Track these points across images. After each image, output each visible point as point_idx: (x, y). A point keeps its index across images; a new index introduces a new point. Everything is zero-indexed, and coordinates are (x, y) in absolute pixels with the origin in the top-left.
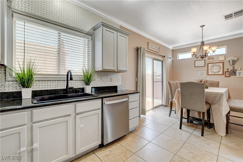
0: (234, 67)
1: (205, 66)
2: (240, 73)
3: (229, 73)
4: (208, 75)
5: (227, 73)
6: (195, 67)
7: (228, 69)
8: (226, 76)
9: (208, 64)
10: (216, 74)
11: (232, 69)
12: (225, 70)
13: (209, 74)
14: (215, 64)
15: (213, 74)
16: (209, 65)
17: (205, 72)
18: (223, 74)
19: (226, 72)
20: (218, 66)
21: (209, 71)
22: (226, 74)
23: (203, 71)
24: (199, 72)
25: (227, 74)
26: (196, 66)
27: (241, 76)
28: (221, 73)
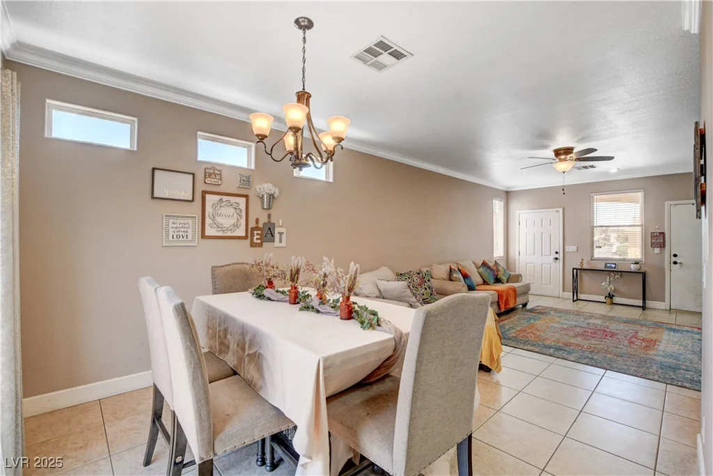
0: (269, 216)
1: (193, 201)
2: (281, 234)
3: (260, 232)
4: (203, 236)
5: (255, 232)
6: (153, 197)
7: (257, 221)
8: (253, 245)
9: (204, 193)
10: (229, 234)
11: (266, 221)
12: (252, 224)
13: (207, 234)
14: (225, 198)
15: (220, 234)
16: (208, 197)
17: (192, 227)
18: (246, 237)
19: (253, 229)
20: (234, 205)
21: (208, 221)
22: (252, 235)
23: (186, 221)
24: (171, 225)
25: (255, 238)
26: (156, 195)
27: (283, 244)
28: (241, 232)
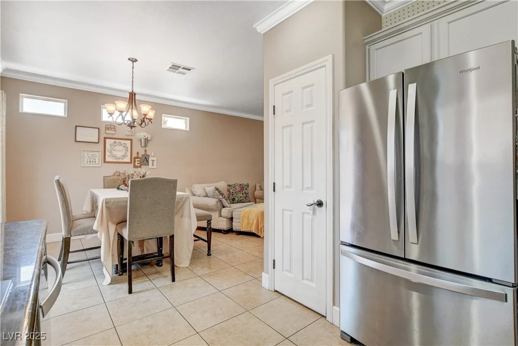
0: (146, 151)
1: (98, 143)
2: (153, 161)
3: (139, 160)
4: (105, 162)
5: (136, 160)
6: (76, 141)
7: (138, 153)
8: (135, 167)
9: (105, 138)
10: (120, 160)
11: (144, 153)
12: (135, 155)
13: (107, 160)
14: (117, 141)
15: (115, 160)
16: (107, 140)
17: (99, 156)
18: (131, 162)
19: (135, 158)
20: (123, 145)
21: (107, 153)
22: (135, 161)
23: (95, 154)
24: (86, 155)
25: (136, 163)
27: (155, 166)
28: (128, 159)
